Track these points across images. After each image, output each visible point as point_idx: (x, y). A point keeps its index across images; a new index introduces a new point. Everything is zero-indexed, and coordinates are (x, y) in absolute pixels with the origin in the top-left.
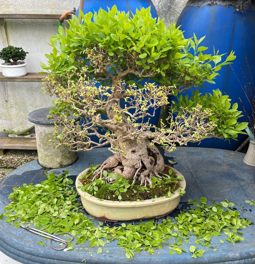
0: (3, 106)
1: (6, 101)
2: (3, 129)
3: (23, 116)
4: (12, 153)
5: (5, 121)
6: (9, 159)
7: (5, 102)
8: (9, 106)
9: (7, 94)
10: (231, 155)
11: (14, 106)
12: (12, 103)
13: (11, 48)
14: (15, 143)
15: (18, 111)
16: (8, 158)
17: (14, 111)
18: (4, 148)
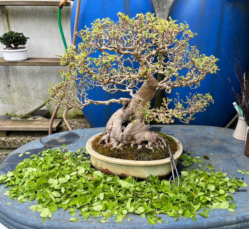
0: (5, 90)
1: (8, 85)
2: (6, 113)
3: (25, 100)
4: (15, 135)
5: (8, 105)
6: (12, 141)
7: (7, 87)
8: (11, 90)
9: (9, 79)
10: (222, 131)
11: (16, 91)
12: (13, 88)
13: (12, 33)
14: (17, 125)
15: (20, 95)
16: (10, 139)
17: (16, 96)
18: (6, 130)
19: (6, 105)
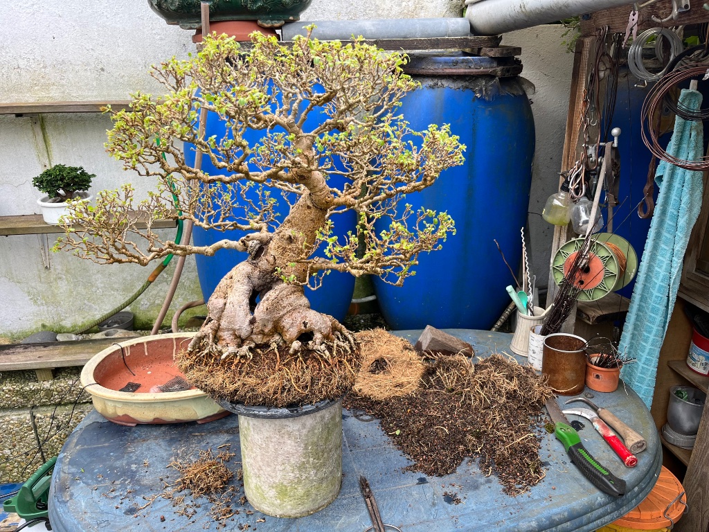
0: (40, 277)
1: (46, 267)
2: (40, 323)
3: (82, 295)
4: (71, 374)
5: (45, 307)
6: (65, 388)
7: (43, 270)
8: (53, 277)
9: (47, 254)
11: (64, 277)
12: (58, 271)
15: (72, 285)
16: (62, 384)
17: (63, 287)
19: (42, 307)
